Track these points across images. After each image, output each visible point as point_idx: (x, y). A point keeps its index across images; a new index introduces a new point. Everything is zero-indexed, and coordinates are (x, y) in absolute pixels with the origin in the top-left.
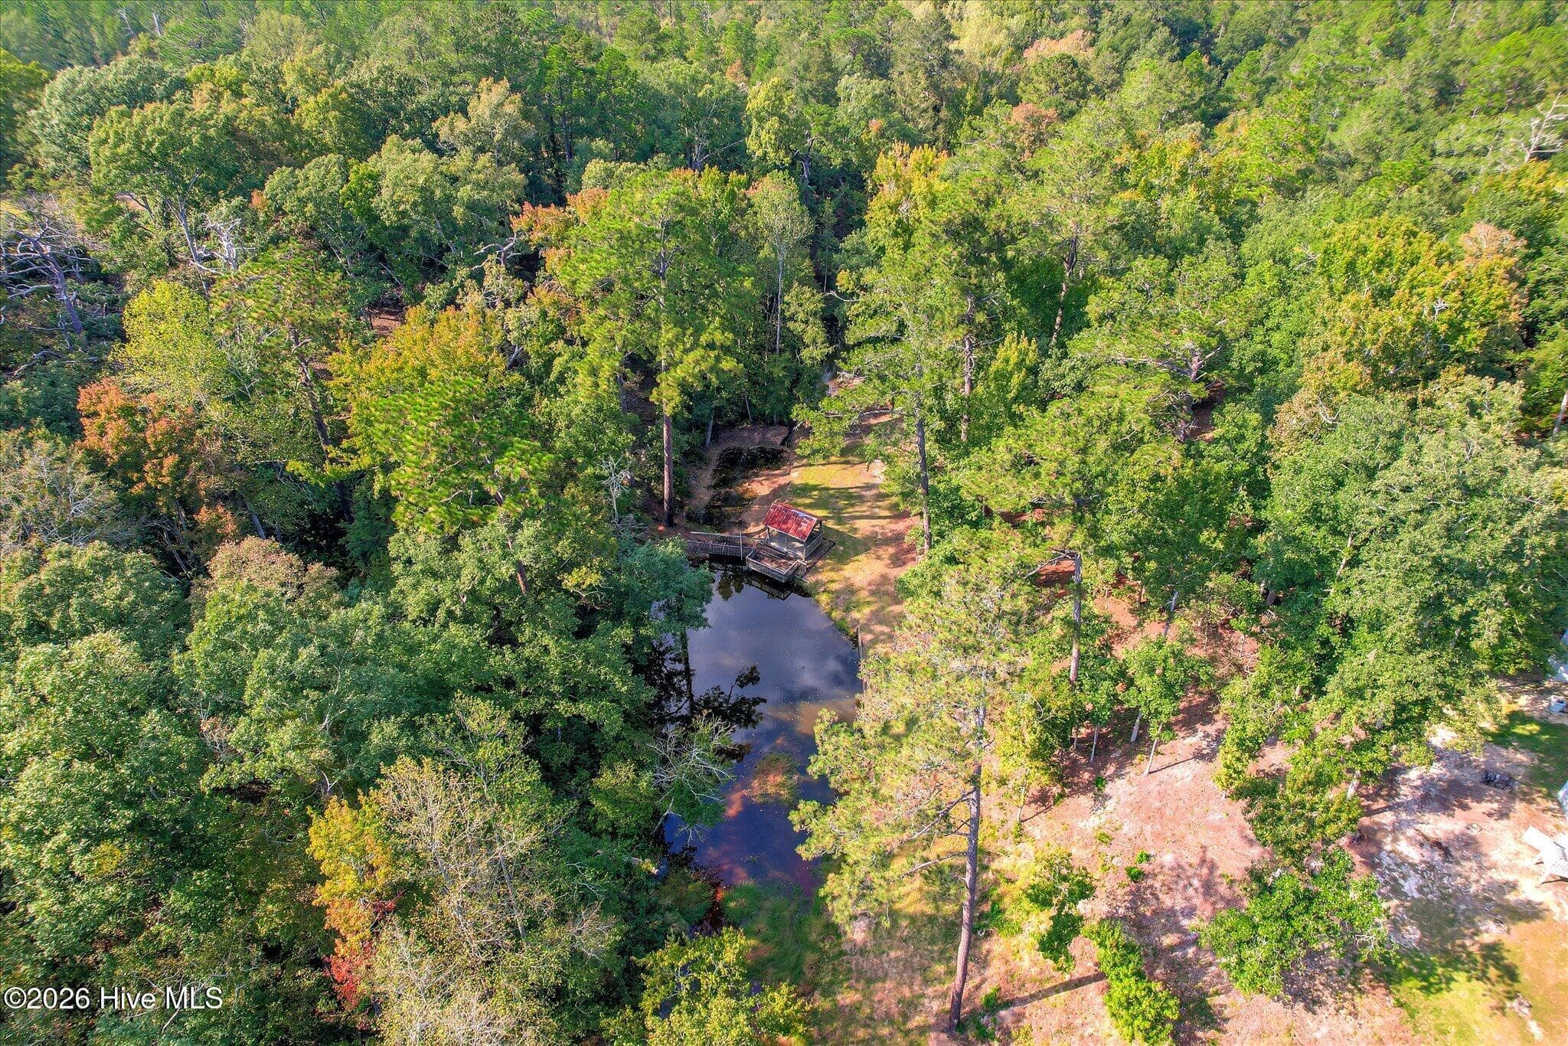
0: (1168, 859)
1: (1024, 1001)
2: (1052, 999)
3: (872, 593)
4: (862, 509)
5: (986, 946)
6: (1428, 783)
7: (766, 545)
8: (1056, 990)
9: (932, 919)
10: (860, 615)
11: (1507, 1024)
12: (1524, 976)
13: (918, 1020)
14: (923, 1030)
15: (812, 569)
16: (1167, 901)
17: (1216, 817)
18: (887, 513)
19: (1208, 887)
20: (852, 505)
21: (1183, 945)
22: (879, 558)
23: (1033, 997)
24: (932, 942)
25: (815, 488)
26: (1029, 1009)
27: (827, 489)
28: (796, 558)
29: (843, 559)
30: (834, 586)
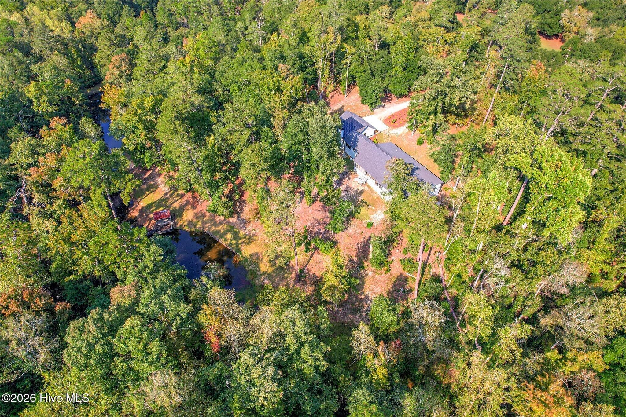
0: (309, 224)
1: (306, 266)
2: (310, 261)
3: (197, 219)
4: (171, 201)
5: (290, 265)
6: (336, 181)
7: (157, 226)
8: (310, 260)
9: (277, 269)
10: (199, 225)
11: (370, 210)
12: (368, 202)
13: (291, 286)
14: (293, 286)
15: (176, 223)
16: (315, 231)
17: (311, 211)
18: (178, 198)
19: (319, 223)
20: (167, 202)
21: (323, 235)
22: (189, 210)
23: (307, 264)
24: (281, 272)
25: (152, 204)
26: (308, 266)
27: (155, 202)
28: (169, 223)
29: (180, 216)
30: (186, 223)
